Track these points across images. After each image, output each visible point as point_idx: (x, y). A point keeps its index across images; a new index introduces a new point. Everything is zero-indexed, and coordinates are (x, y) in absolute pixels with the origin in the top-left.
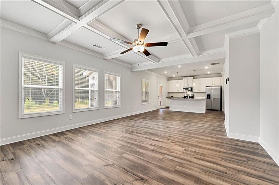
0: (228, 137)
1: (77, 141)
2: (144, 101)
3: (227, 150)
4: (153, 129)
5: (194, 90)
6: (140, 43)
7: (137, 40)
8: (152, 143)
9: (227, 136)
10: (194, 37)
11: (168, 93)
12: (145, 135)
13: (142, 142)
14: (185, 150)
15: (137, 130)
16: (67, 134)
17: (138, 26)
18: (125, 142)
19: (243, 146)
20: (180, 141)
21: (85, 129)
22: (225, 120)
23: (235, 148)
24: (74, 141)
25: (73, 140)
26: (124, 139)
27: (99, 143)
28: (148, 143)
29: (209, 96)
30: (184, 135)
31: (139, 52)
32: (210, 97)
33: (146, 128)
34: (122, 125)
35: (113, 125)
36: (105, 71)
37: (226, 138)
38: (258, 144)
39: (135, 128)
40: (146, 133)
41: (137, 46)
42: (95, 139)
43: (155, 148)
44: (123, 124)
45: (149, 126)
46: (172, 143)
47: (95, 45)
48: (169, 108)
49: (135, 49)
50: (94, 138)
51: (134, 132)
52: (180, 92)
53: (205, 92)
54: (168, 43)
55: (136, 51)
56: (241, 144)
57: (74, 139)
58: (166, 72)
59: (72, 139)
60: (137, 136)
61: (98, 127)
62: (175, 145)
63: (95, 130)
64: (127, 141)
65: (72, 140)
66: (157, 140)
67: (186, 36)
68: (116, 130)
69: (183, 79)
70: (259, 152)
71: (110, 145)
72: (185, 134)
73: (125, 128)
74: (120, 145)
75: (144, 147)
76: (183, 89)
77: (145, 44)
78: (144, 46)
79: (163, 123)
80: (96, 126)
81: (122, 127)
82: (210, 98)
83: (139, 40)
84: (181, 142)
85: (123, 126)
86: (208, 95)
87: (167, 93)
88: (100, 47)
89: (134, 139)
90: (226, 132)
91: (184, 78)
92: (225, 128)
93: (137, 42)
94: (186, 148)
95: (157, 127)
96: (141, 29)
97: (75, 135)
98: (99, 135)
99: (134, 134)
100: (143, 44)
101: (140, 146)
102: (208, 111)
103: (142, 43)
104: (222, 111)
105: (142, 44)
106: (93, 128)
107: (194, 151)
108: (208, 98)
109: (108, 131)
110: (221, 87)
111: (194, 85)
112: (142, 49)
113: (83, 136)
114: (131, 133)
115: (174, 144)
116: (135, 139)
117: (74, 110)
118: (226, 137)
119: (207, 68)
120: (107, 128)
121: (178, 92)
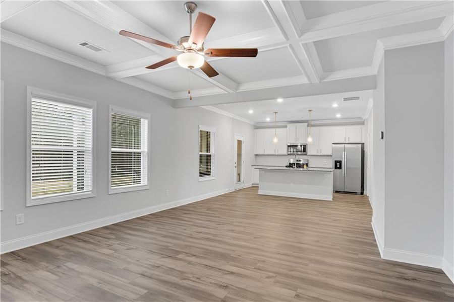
0: (382, 257)
1: (35, 284)
2: (202, 174)
3: (383, 291)
4: (224, 243)
5: (310, 151)
6: (194, 47)
7: (186, 39)
8: (221, 280)
9: (379, 254)
10: (314, 42)
11: (256, 155)
12: (205, 258)
13: (198, 281)
14: (297, 296)
15: (187, 246)
16: (8, 264)
17: (189, 8)
18: (158, 280)
19: (414, 280)
20: (285, 271)
21: (57, 247)
22: (373, 218)
23: (399, 284)
24: (25, 285)
25: (23, 279)
26: (156, 272)
27: (90, 287)
28: (212, 282)
29: (338, 165)
30: (293, 256)
31: (191, 67)
32: (340, 165)
33: (208, 239)
34: (152, 233)
35: (129, 234)
36: (110, 105)
37: (378, 261)
38: (440, 272)
39: (184, 241)
40: (208, 253)
41: (187, 55)
42: (82, 276)
43: (229, 295)
44: (153, 230)
45: (215, 235)
46: (266, 278)
47: (84, 44)
48: (258, 187)
49: (183, 61)
50: (79, 273)
51: (178, 253)
52: (279, 153)
53: (331, 156)
54: (258, 51)
55: (185, 66)
56: (410, 273)
57: (26, 278)
58: (251, 112)
59: (20, 278)
60: (186, 264)
61: (92, 241)
62: (275, 282)
63: (83, 248)
64: (162, 278)
65: (19, 281)
66: (232, 273)
67: (297, 37)
68: (136, 249)
69: (286, 127)
70: (446, 291)
71: (119, 292)
72: (295, 254)
73: (158, 240)
74: (145, 291)
75: (203, 292)
76: (286, 147)
77: (205, 51)
78: (203, 54)
79: (245, 227)
80: (87, 239)
81: (151, 239)
82: (340, 168)
83: (191, 40)
84: (287, 276)
85: (153, 236)
86: (336, 162)
87: (254, 157)
88: (97, 50)
89: (179, 271)
90: (376, 246)
91: (289, 125)
92: (373, 234)
93: (186, 45)
94: (299, 291)
95: (233, 238)
96: (195, 15)
97: (29, 266)
98: (93, 262)
99: (180, 256)
100: (202, 50)
101: (194, 290)
102: (337, 195)
103: (199, 46)
104: (364, 194)
105: (198, 48)
106: (78, 243)
107: (317, 298)
108: (336, 168)
109: (116, 251)
110: (363, 144)
111: (310, 140)
112: (199, 61)
113: (51, 267)
114: (173, 254)
115: (272, 280)
116: (182, 272)
117: (28, 201)
118: (379, 259)
119: (335, 105)
120: (116, 244)
121: (277, 154)
